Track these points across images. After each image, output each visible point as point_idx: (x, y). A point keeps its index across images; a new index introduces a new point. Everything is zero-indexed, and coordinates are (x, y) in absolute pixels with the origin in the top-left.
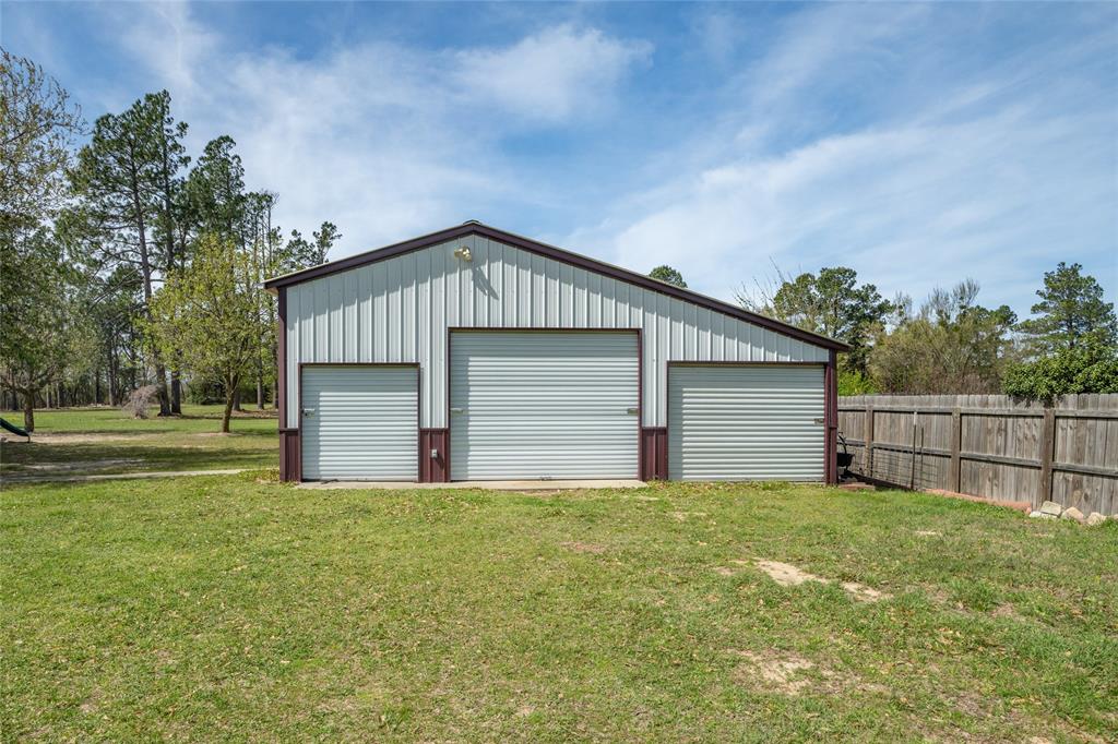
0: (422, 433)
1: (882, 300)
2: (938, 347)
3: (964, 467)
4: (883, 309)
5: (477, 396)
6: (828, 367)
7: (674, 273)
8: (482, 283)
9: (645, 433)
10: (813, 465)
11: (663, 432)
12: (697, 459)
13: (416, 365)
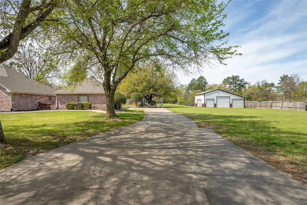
0: (214, 104)
1: (245, 82)
2: (257, 92)
3: (255, 107)
4: (246, 83)
5: (218, 101)
6: (244, 99)
7: (203, 77)
8: (219, 93)
9: (230, 104)
10: (243, 107)
11: (231, 104)
12: (234, 106)
13: (214, 99)
